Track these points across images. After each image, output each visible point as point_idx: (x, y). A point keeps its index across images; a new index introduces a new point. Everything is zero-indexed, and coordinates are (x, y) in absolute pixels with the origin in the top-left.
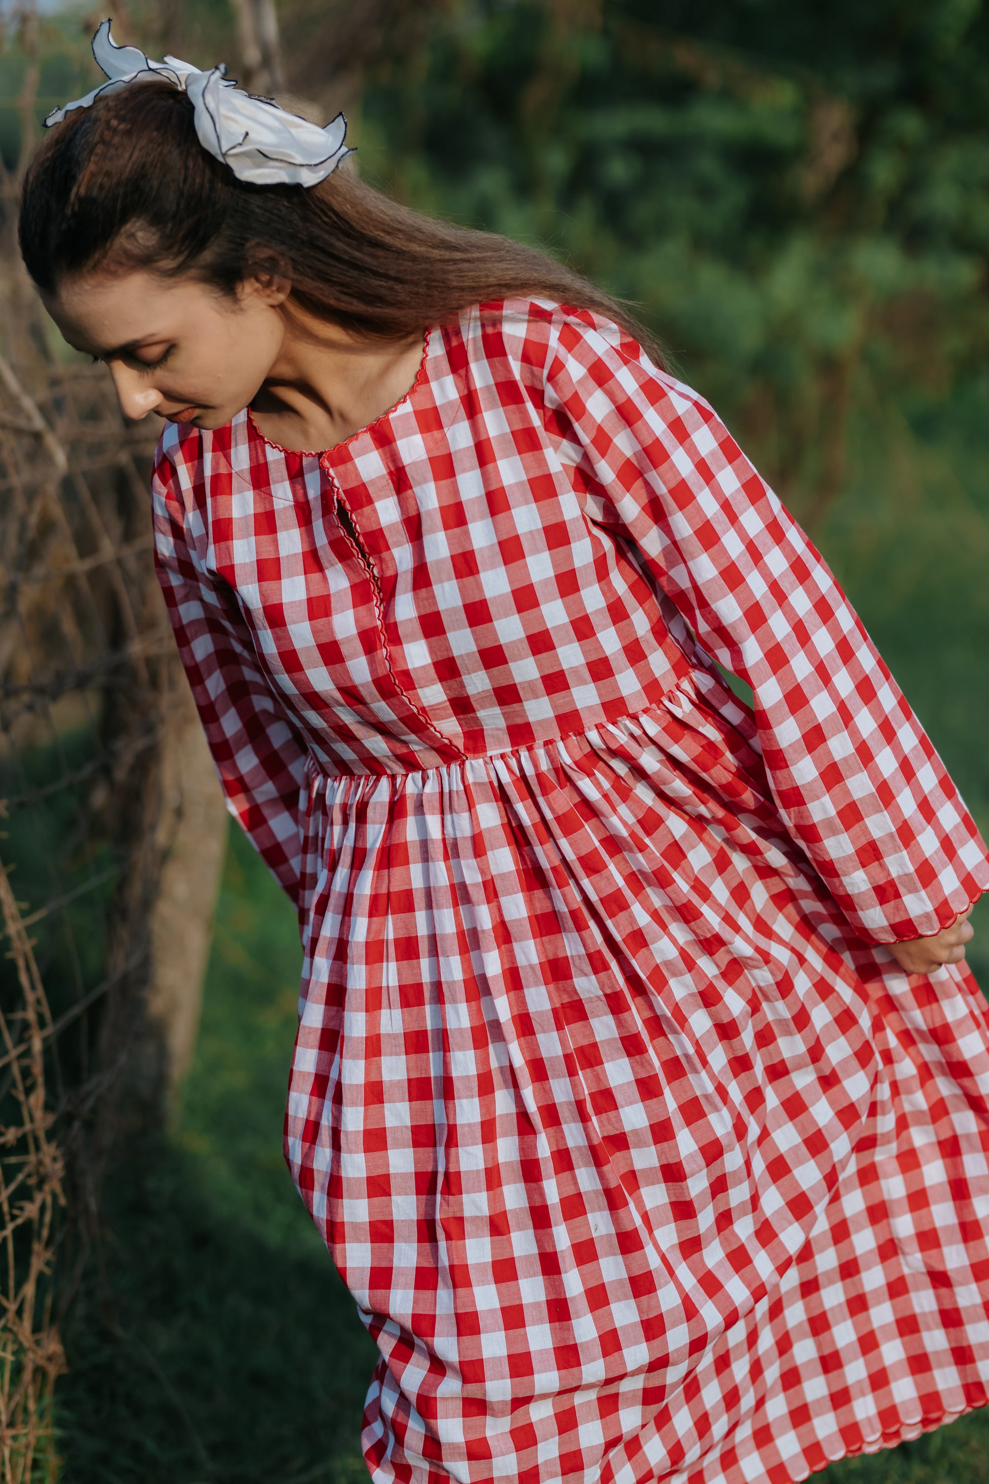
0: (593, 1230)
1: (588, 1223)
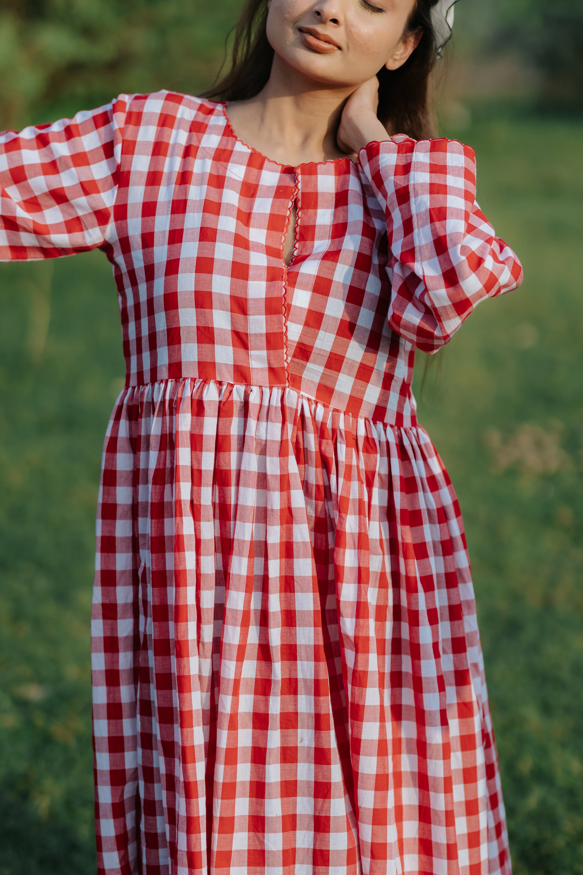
0: (299, 741)
1: (297, 736)
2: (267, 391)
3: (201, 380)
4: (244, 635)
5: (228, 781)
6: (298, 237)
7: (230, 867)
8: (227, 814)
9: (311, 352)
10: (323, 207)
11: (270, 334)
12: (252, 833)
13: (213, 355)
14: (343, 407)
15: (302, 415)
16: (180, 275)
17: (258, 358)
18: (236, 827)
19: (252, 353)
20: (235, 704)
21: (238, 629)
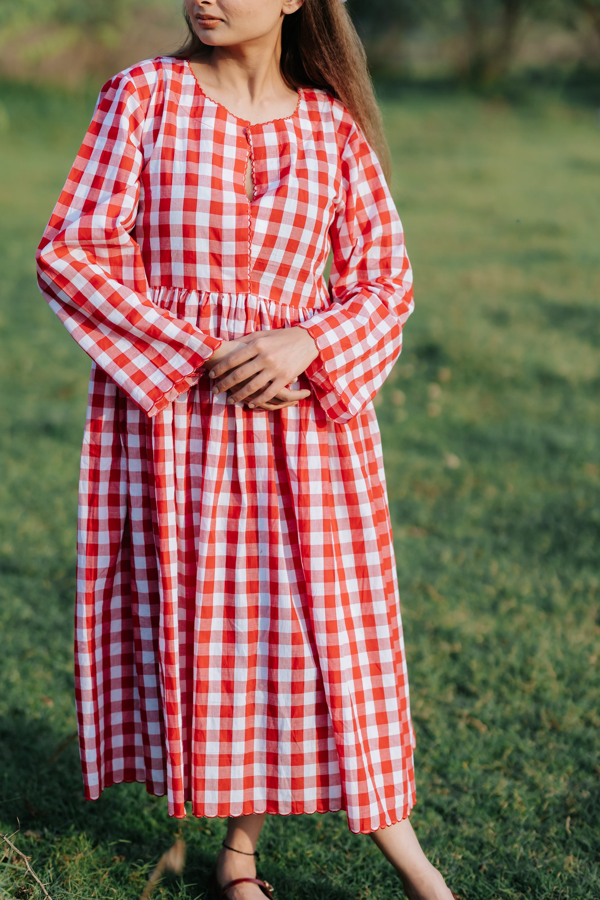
2: (234, 297)
3: (186, 290)
4: (220, 474)
5: (208, 580)
6: (255, 182)
7: (209, 642)
8: (207, 604)
9: (266, 264)
10: (270, 157)
11: (238, 255)
12: (226, 619)
13: (195, 272)
14: (288, 302)
15: (261, 313)
16: (171, 212)
17: (229, 273)
18: (214, 613)
19: (224, 268)
20: (213, 524)
21: (216, 469)
